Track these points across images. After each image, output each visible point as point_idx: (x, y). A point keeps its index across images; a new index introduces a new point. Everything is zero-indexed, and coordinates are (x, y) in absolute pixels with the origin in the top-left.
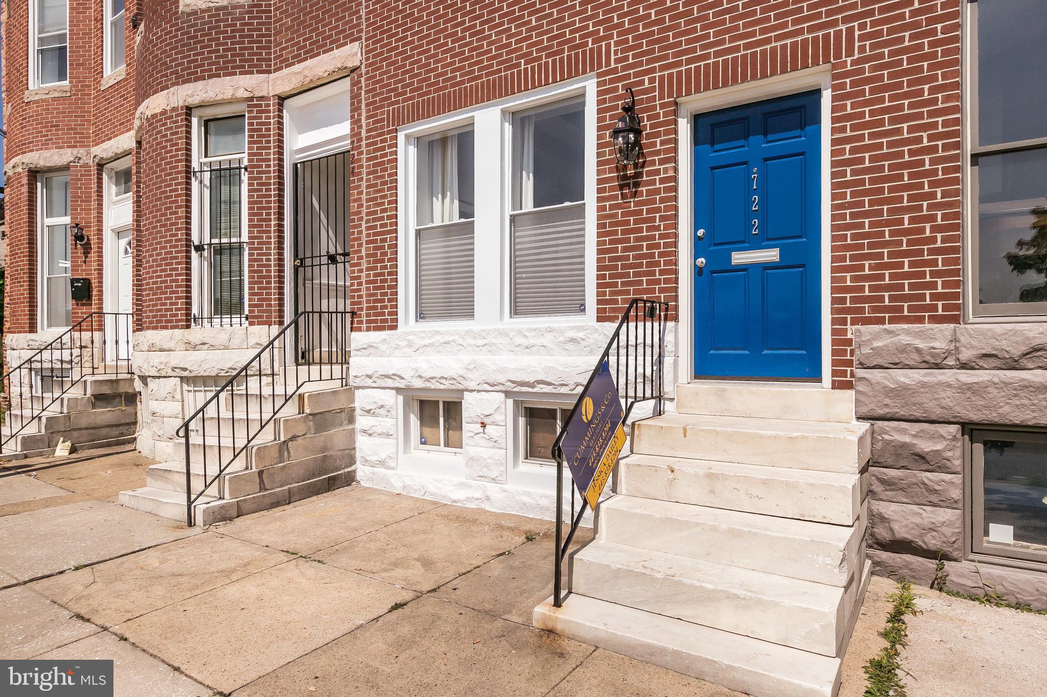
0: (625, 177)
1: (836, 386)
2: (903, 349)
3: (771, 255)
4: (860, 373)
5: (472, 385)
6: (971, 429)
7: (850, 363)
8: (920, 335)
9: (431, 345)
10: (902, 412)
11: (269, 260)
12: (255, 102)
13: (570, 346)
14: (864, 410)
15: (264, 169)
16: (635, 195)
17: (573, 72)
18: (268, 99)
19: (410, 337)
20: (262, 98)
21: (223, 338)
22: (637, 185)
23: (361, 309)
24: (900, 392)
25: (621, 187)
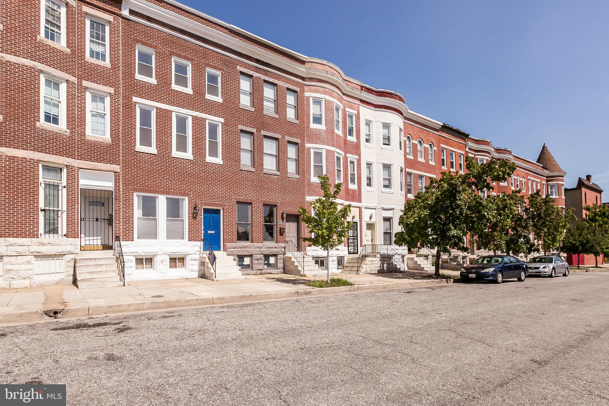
0: (194, 217)
1: (224, 251)
2: (232, 246)
3: (214, 232)
4: (227, 249)
5: (159, 254)
6: (238, 256)
7: (226, 248)
8: (233, 244)
9: (147, 245)
10: (232, 254)
11: (75, 218)
12: (70, 167)
13: (183, 245)
14: (227, 254)
15: (73, 189)
16: (196, 220)
17: (183, 195)
18: (75, 167)
19: (139, 243)
20: (73, 167)
21: (58, 242)
22: (196, 218)
23: (121, 235)
24: (231, 252)
25: (193, 218)
